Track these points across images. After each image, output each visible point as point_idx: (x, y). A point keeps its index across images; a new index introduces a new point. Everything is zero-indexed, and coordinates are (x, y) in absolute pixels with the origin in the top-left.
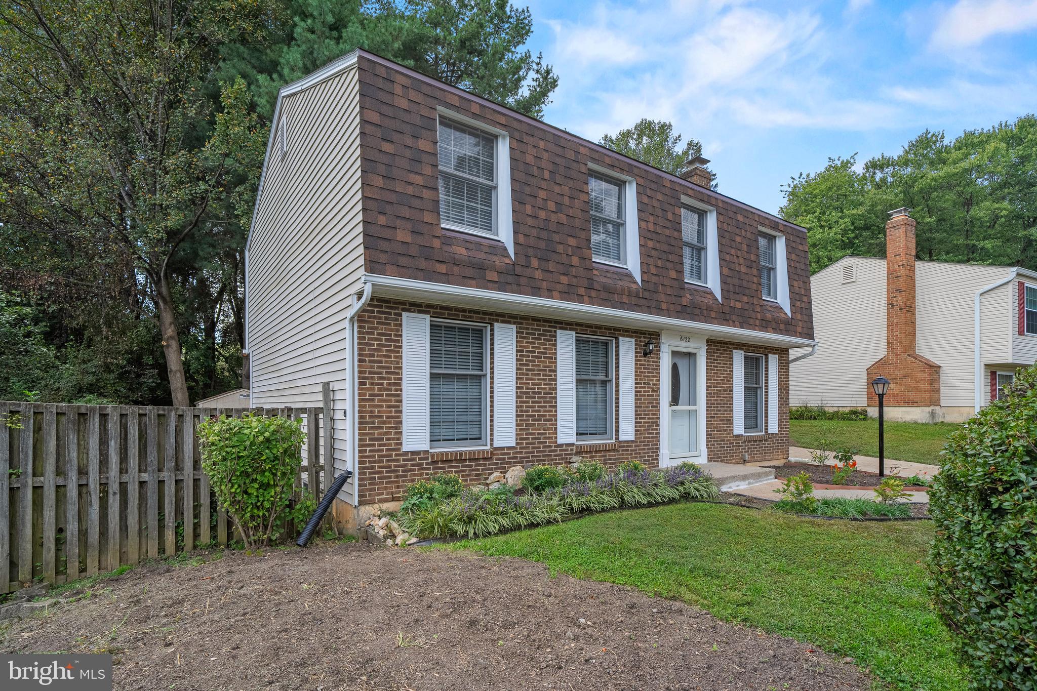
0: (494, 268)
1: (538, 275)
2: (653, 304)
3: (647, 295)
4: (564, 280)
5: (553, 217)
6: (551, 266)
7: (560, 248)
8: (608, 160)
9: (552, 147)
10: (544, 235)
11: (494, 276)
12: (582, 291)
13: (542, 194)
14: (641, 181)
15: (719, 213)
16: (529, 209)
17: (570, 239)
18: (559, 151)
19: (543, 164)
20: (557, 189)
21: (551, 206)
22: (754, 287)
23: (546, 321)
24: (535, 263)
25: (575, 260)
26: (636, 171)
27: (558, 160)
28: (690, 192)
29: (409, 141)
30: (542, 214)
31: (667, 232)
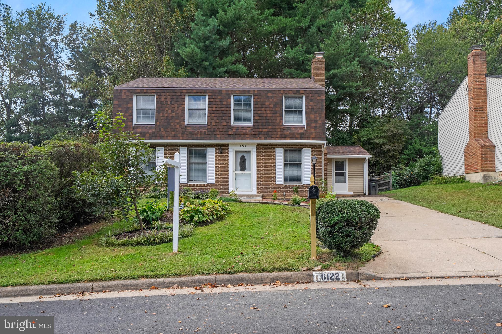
0: (148, 133)
1: (163, 133)
2: (213, 136)
3: (210, 133)
4: (173, 133)
5: (170, 115)
6: (168, 130)
7: (172, 124)
8: (194, 91)
9: (171, 94)
10: (167, 121)
11: (148, 135)
12: (180, 135)
13: (167, 109)
14: (210, 94)
15: (254, 96)
16: (161, 114)
17: (176, 120)
18: (174, 94)
19: (167, 100)
20: (172, 106)
21: (170, 111)
22: (278, 121)
23: (176, 145)
24: (162, 129)
25: (178, 126)
26: (208, 91)
27: (173, 97)
28: (237, 92)
29: (125, 105)
30: (166, 115)
31: (223, 109)
